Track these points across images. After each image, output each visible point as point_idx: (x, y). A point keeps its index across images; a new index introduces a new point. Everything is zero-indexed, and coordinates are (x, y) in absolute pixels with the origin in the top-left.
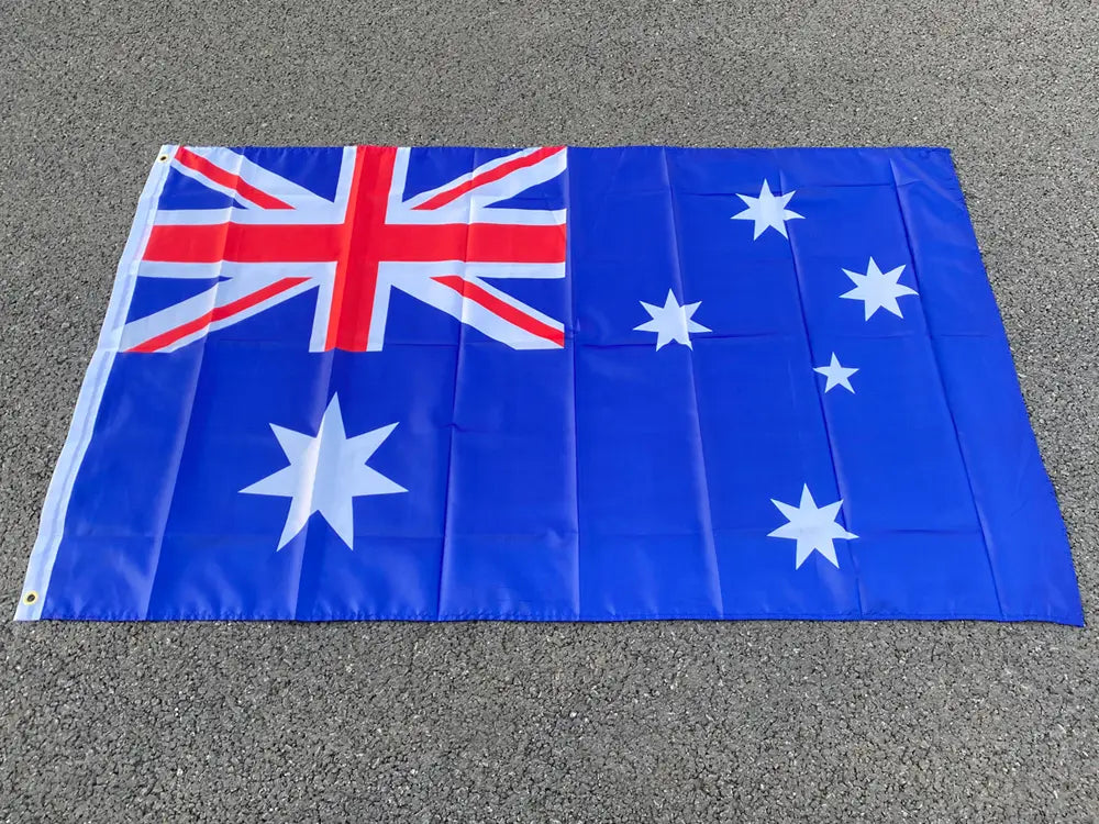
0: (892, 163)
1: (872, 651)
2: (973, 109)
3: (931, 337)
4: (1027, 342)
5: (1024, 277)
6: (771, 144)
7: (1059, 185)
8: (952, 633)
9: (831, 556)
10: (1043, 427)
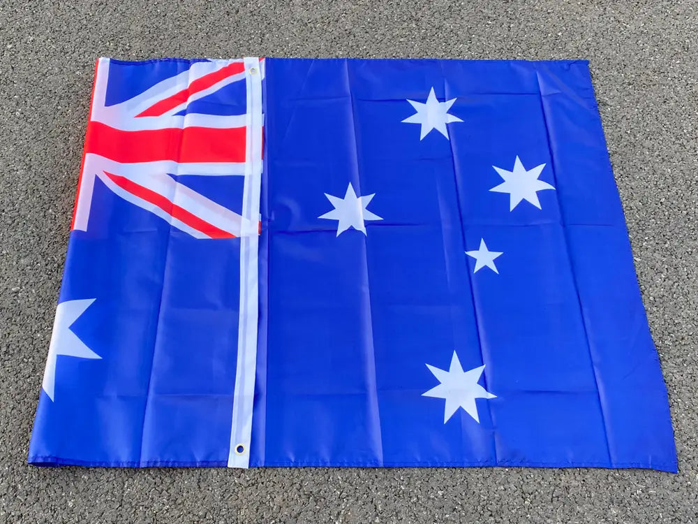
0: (538, 75)
1: (503, 493)
2: (609, 26)
3: (564, 226)
4: (643, 230)
5: (643, 174)
6: (440, 55)
7: (677, 93)
8: (571, 479)
9: (473, 412)
10: (653, 304)
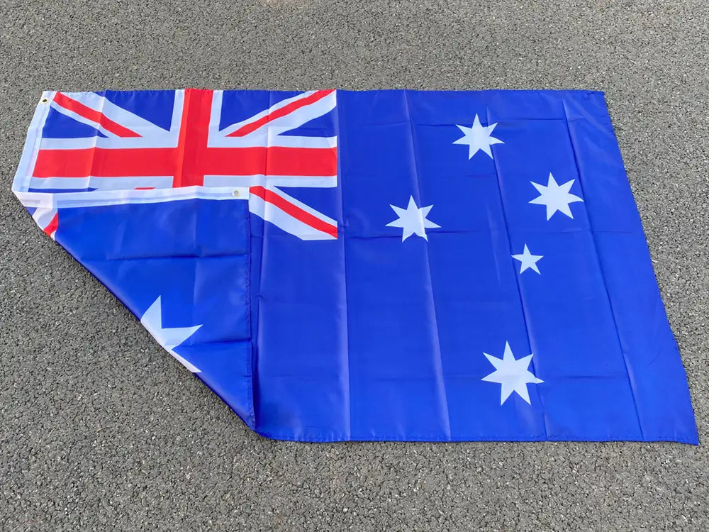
0: (564, 102)
1: (553, 463)
2: (619, 62)
3: (593, 233)
4: (658, 236)
5: (656, 188)
6: (479, 87)
7: (679, 120)
8: (611, 451)
9: (525, 395)
10: (669, 299)
